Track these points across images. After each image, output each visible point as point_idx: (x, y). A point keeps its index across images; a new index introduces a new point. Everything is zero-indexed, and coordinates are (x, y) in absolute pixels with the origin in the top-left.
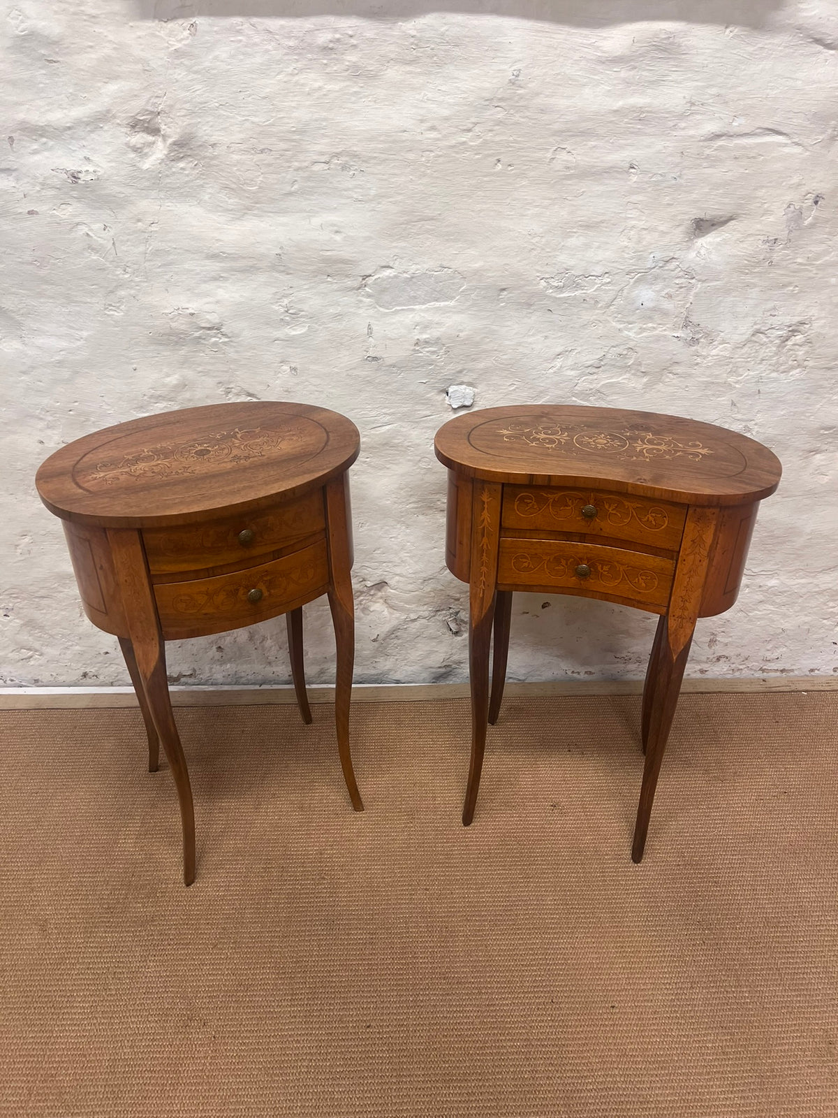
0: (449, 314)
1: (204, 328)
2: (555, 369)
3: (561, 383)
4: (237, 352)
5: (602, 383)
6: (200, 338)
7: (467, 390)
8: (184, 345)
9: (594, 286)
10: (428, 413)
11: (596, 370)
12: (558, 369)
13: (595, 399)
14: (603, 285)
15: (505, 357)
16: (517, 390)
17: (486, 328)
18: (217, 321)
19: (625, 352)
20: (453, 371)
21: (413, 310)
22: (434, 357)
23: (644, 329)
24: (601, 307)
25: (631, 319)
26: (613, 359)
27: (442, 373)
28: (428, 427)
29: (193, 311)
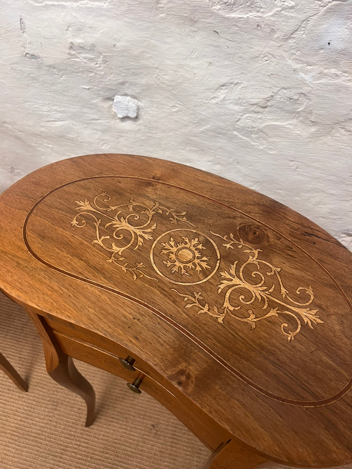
0: (104, 18)
2: (217, 100)
3: (222, 115)
5: (266, 124)
7: (130, 104)
9: (272, 8)
10: (96, 117)
11: (261, 110)
12: (221, 101)
13: (256, 137)
14: (283, 9)
15: (166, 77)
16: (179, 113)
17: (145, 41)
19: (296, 97)
20: (116, 82)
21: (64, 7)
22: (92, 65)
23: (325, 74)
24: (278, 38)
25: (311, 60)
26: (281, 102)
27: (103, 82)
28: (97, 130)
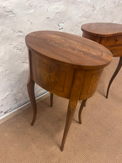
0: (61, 5)
1: (8, 12)
3: (77, 21)
4: (17, 19)
6: (6, 15)
8: (1, 18)
11: (81, 18)
12: (77, 18)
15: (69, 16)
16: (70, 23)
17: (67, 9)
18: (12, 9)
19: (85, 13)
20: (61, 20)
22: (58, 17)
23: (88, 8)
24: (83, 3)
25: (86, 6)
29: (4, 6)
